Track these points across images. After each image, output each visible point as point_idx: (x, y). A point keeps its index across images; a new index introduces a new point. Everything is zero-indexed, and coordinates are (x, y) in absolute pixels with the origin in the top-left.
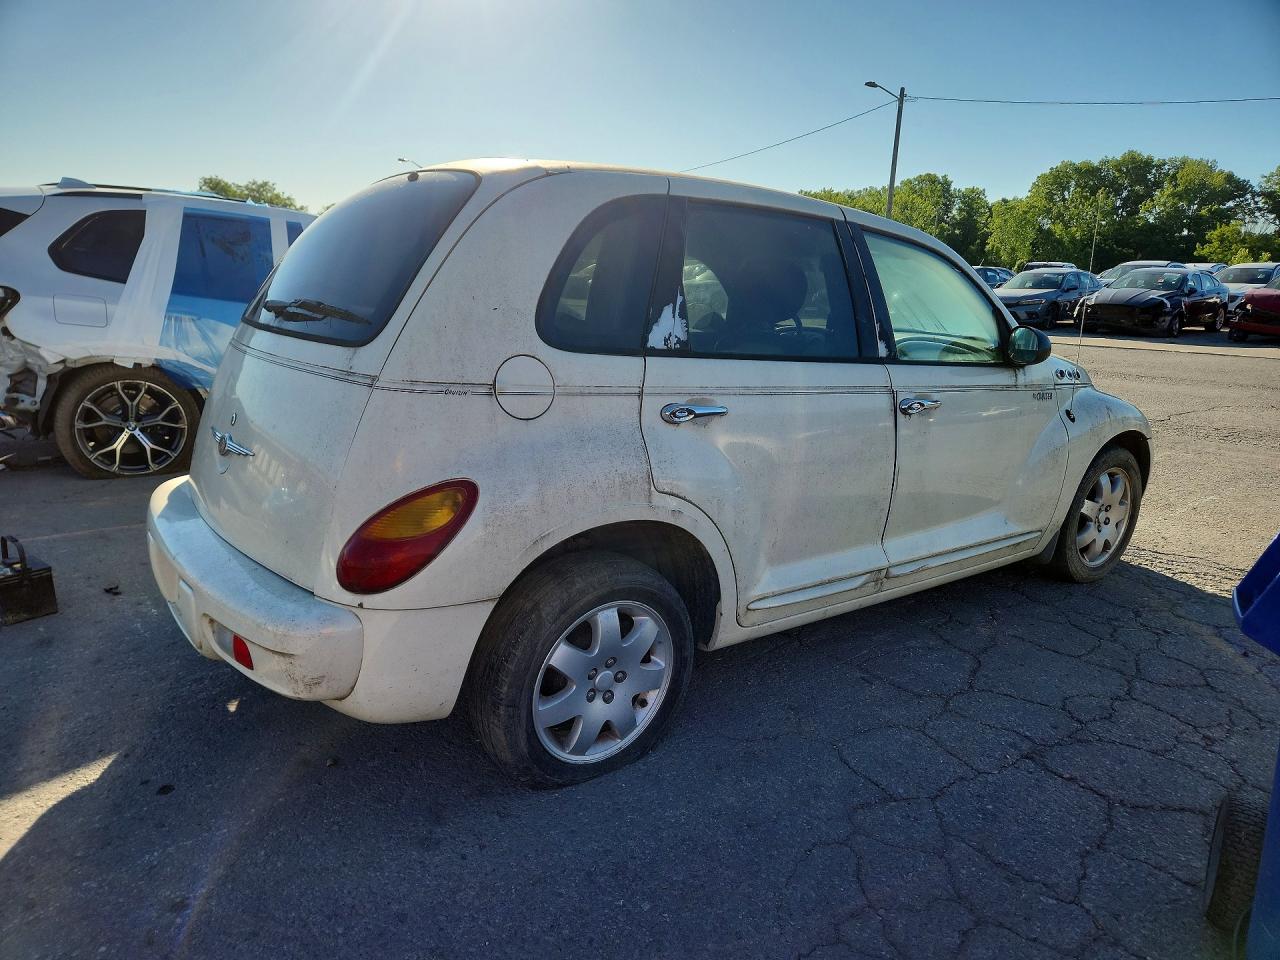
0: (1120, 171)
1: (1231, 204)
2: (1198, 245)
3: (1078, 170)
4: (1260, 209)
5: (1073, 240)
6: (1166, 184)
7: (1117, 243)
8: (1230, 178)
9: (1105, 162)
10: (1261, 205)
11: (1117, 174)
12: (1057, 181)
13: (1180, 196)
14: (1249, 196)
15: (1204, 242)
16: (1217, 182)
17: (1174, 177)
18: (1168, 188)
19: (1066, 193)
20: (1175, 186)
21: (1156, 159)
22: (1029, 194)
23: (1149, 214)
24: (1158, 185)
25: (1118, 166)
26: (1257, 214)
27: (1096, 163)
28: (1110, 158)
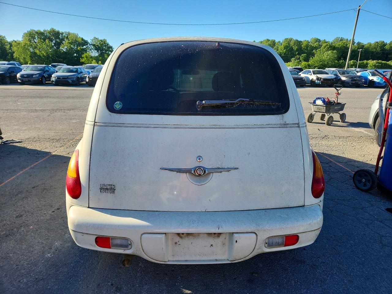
0: (50, 34)
1: (85, 47)
2: (81, 59)
3: (37, 33)
4: (93, 49)
5: (44, 56)
6: (65, 39)
7: (57, 57)
8: (82, 39)
9: (45, 31)
10: (92, 48)
11: (50, 35)
12: (31, 35)
13: (71, 43)
14: (89, 45)
15: (82, 58)
16: (80, 40)
17: (67, 38)
18: (67, 41)
19: (35, 40)
20: (69, 40)
21: (60, 32)
22: (22, 39)
23: (64, 48)
24: (63, 40)
25: (50, 32)
26: (92, 50)
27: (42, 31)
28: (46, 30)
